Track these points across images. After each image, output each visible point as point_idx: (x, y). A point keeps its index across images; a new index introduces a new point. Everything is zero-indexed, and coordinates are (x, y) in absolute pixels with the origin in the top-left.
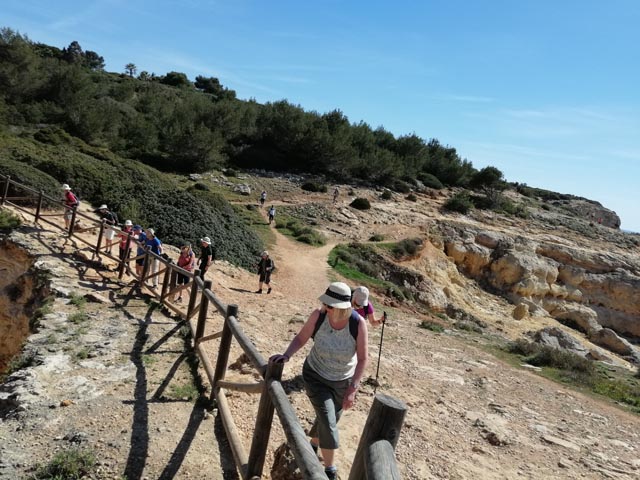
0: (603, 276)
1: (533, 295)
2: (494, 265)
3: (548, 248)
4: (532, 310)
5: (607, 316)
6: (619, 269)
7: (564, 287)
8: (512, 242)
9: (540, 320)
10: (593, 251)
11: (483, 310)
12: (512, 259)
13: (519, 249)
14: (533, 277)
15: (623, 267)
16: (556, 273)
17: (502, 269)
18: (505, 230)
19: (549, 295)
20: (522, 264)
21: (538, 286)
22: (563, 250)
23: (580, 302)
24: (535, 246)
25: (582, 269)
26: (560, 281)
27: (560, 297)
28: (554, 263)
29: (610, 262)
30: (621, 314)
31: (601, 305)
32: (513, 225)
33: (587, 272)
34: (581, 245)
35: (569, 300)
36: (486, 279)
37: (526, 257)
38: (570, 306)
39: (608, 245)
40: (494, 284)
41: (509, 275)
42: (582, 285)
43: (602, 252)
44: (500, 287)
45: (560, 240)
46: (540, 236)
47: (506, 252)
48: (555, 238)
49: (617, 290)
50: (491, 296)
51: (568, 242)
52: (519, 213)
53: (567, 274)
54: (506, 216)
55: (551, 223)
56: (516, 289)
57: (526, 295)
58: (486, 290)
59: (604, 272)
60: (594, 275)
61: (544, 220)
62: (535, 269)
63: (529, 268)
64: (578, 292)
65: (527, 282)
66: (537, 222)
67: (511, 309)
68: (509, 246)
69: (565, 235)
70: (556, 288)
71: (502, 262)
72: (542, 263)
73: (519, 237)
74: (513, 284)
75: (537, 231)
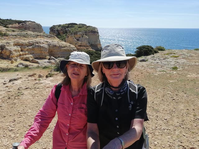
0: (31, 47)
1: (16, 56)
2: (2, 52)
3: (16, 43)
4: (16, 60)
5: (35, 55)
6: (34, 44)
7: (23, 52)
8: (5, 44)
9: (19, 61)
10: (28, 41)
11: (2, 65)
12: (7, 49)
13: (8, 46)
14: (14, 52)
15: (35, 43)
16: (20, 49)
17: (5, 52)
18: (2, 41)
19: (20, 55)
20: (10, 50)
21: (16, 54)
22: (20, 43)
23: (28, 54)
24: (12, 44)
25: (26, 46)
26: (22, 51)
27: (23, 55)
28: (19, 47)
29: (32, 43)
30: (38, 54)
31: (33, 53)
32: (4, 39)
33: (28, 47)
34: (24, 40)
35: (25, 55)
36: (2, 56)
37: (10, 47)
38: (26, 56)
39: (31, 38)
40: (4, 57)
41: (8, 53)
42: (27, 50)
43: (30, 41)
44: (6, 57)
45: (19, 40)
46: (13, 41)
47: (4, 48)
48: (17, 40)
49: (35, 49)
50: (5, 60)
51: (21, 40)
52: (5, 35)
53: (23, 49)
54: (2, 37)
55: (15, 36)
56: (11, 56)
57: (14, 57)
58: (2, 59)
59: (31, 45)
60: (29, 47)
61: (13, 35)
62: (14, 50)
63: (12, 50)
64: (27, 52)
65: (13, 54)
66: (11, 37)
67: (10, 61)
68: (5, 46)
69: (20, 38)
70: (21, 53)
71: (4, 51)
72: (15, 48)
73: (7, 42)
74: (9, 55)
75: (12, 39)
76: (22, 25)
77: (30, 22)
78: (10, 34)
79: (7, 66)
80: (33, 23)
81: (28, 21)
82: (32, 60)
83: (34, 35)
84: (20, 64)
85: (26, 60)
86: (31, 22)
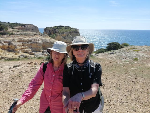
0: (30, 43)
1: (19, 50)
2: (9, 46)
3: (19, 40)
4: (19, 52)
5: (33, 49)
6: (32, 41)
7: (24, 46)
8: (12, 41)
9: (21, 53)
10: (28, 38)
11: (9, 55)
12: (13, 44)
13: (13, 42)
14: (18, 46)
15: (33, 40)
16: (22, 44)
17: (11, 47)
18: (10, 39)
19: (22, 49)
20: (15, 45)
21: (19, 48)
22: (22, 40)
23: (28, 48)
24: (17, 40)
25: (26, 42)
26: (23, 46)
27: (24, 48)
28: (21, 43)
29: (31, 40)
30: (35, 48)
31: (31, 47)
32: (11, 37)
33: (27, 43)
34: (25, 38)
35: (26, 48)
36: (9, 49)
37: (15, 43)
38: (26, 50)
39: (30, 36)
40: (11, 50)
41: (13, 47)
42: (27, 45)
43: (29, 38)
44: (12, 50)
45: (21, 38)
46: (17, 38)
47: (11, 43)
48: (20, 38)
49: (33, 44)
50: (11, 52)
51: (23, 38)
52: (12, 34)
53: (24, 44)
54: (9, 36)
55: (19, 35)
56: (15, 50)
57: (17, 50)
58: (9, 52)
59: (30, 42)
60: (29, 43)
61: (18, 34)
62: (17, 45)
63: (16, 45)
64: (27, 47)
65: (17, 48)
66: (16, 35)
67: (15, 53)
68: (11, 42)
69: (22, 37)
70: (23, 47)
71: (11, 45)
72: (19, 43)
73: (13, 39)
74: (14, 49)
75: (16, 37)
76: (24, 27)
77: (29, 25)
78: (16, 33)
79: (12, 57)
80: (32, 26)
81: (29, 24)
82: (30, 52)
83: (32, 34)
84: (22, 56)
85: (26, 52)
86: (31, 25)
